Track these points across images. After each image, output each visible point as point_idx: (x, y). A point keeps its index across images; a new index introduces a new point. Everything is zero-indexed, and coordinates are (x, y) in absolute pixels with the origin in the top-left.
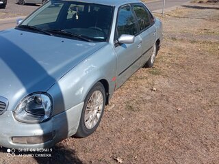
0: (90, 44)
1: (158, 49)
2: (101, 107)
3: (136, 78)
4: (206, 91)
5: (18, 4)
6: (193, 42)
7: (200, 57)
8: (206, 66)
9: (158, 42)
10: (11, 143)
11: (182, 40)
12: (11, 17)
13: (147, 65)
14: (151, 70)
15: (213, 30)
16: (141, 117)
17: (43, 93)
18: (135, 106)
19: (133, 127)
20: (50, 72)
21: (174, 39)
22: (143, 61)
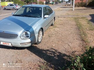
0: (37, 18)
1: (55, 20)
2: (42, 36)
3: (50, 29)
4: (70, 30)
5: (4, 10)
6: (64, 18)
7: (67, 22)
8: (69, 24)
9: (54, 18)
10: (20, 45)
11: (61, 17)
12: (3, 14)
13: (52, 25)
14: (53, 26)
15: (70, 14)
16: (53, 38)
17: (28, 31)
18: (51, 36)
19: (51, 41)
20: (29, 25)
21: (59, 17)
22: (51, 24)
